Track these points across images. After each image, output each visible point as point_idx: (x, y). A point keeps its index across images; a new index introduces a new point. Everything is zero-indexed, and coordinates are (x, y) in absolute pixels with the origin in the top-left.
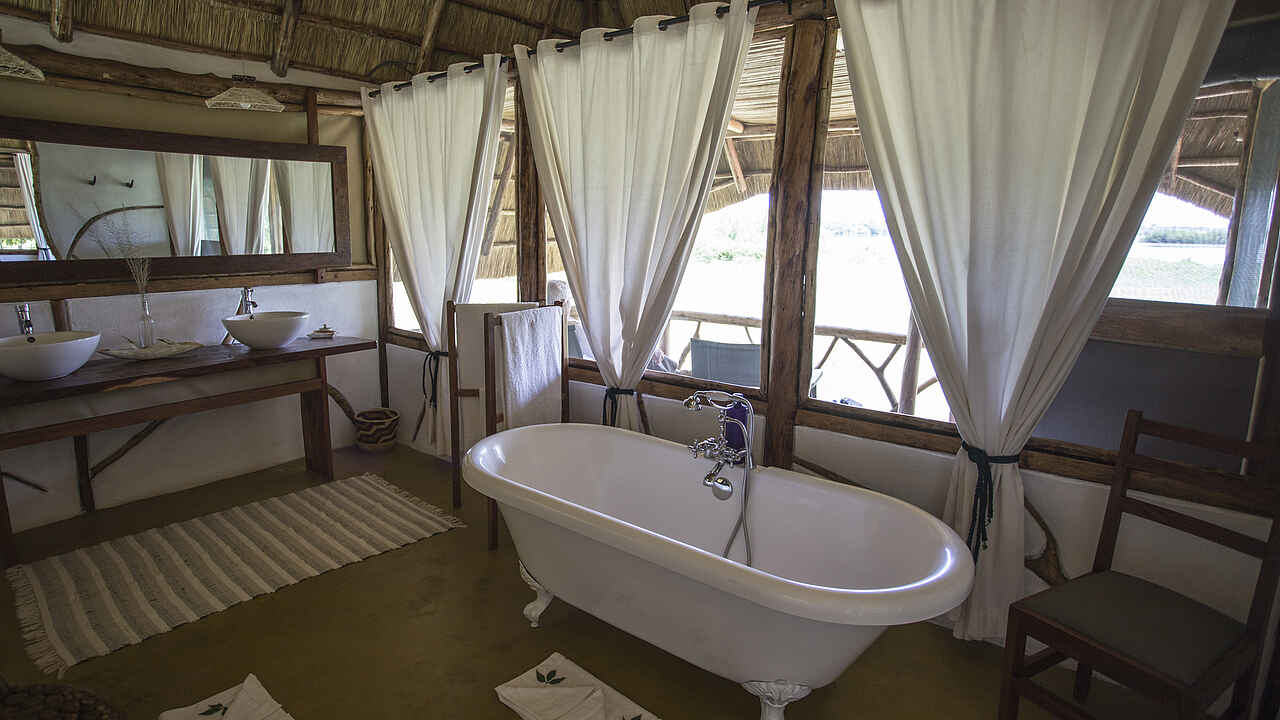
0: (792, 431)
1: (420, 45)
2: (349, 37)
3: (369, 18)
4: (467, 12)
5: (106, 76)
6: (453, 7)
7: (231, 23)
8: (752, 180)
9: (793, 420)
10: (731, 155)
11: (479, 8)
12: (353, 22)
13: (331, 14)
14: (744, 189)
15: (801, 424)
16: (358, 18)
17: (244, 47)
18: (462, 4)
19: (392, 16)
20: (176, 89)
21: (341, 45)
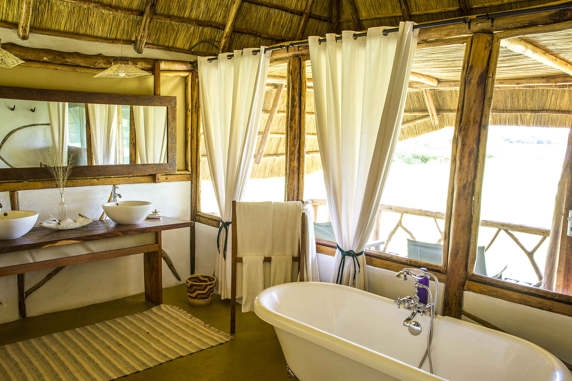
0: (462, 294)
1: (223, 29)
2: (180, 27)
3: (194, 15)
4: (254, 7)
5: (45, 59)
6: (246, 4)
7: (113, 22)
8: (443, 116)
9: (462, 287)
10: (428, 100)
11: (262, 5)
12: (183, 18)
13: (171, 13)
14: (437, 122)
15: (469, 290)
16: (187, 15)
17: (119, 36)
18: (251, 3)
19: (207, 13)
20: (82, 64)
21: (175, 32)
